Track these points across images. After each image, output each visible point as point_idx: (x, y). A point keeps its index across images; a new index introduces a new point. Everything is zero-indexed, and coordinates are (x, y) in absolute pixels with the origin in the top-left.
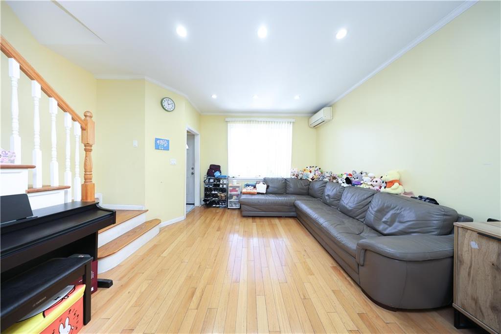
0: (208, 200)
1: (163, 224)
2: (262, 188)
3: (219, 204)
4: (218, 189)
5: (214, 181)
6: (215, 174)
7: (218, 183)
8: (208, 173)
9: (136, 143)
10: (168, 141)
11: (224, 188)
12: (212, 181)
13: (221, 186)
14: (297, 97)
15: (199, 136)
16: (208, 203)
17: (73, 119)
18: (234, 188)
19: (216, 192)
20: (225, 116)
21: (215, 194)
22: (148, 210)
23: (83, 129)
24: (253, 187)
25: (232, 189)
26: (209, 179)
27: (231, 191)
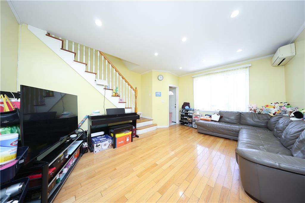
0: (182, 121)
1: (158, 127)
2: (216, 118)
3: (188, 124)
4: (187, 116)
5: (185, 111)
6: (185, 107)
7: (187, 112)
8: (182, 107)
9: (150, 95)
10: (161, 93)
11: (191, 116)
12: (184, 111)
13: (189, 114)
14: (240, 51)
15: (178, 88)
16: (182, 122)
17: (133, 90)
18: (196, 116)
19: (186, 117)
20: (192, 74)
21: (186, 118)
22: (153, 120)
23: (135, 92)
24: (209, 117)
25: (195, 116)
26: (183, 110)
27: (195, 117)
